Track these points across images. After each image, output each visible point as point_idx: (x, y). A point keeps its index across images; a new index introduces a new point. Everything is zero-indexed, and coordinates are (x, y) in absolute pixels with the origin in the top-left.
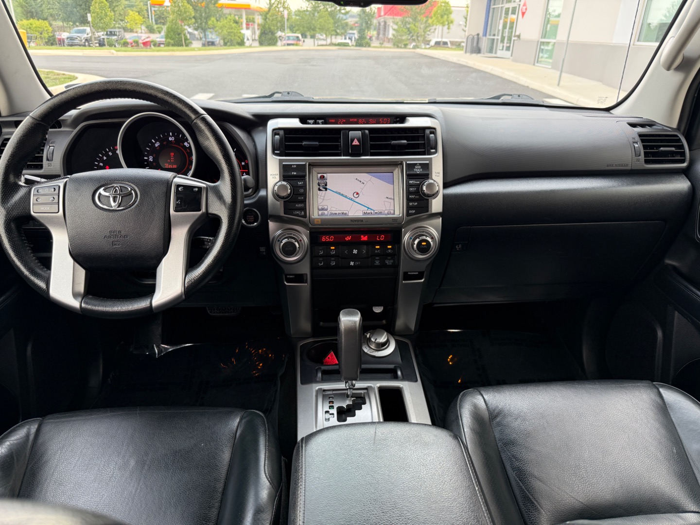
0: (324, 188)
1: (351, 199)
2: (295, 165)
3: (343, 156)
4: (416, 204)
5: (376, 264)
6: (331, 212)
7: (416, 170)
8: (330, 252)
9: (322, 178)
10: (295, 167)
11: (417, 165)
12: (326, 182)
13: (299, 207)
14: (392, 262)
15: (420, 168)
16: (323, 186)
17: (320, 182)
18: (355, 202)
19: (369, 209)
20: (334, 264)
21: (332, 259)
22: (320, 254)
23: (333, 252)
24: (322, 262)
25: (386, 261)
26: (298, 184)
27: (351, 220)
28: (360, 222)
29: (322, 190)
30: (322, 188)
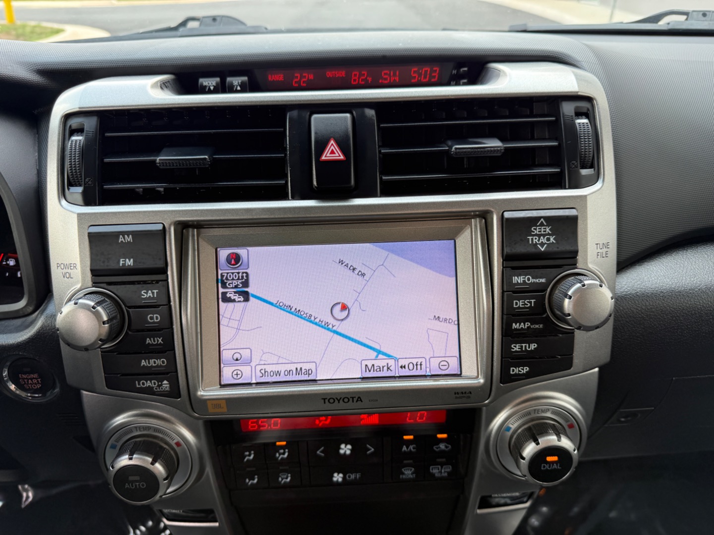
0: (240, 293)
1: (326, 326)
2: (128, 233)
3: (293, 198)
4: (533, 346)
5: (404, 477)
6: (262, 369)
7: (536, 240)
8: (275, 454)
9: (233, 262)
10: (129, 240)
11: (538, 224)
12: (246, 273)
13: (152, 366)
14: (449, 470)
15: (549, 234)
16: (236, 287)
17: (228, 273)
18: (335, 335)
19: (381, 356)
20: (289, 479)
21: (281, 468)
22: (246, 460)
23: (284, 454)
24: (256, 476)
25: (431, 467)
26: (143, 297)
27: (322, 399)
28: (353, 401)
29: (233, 298)
30: (235, 292)
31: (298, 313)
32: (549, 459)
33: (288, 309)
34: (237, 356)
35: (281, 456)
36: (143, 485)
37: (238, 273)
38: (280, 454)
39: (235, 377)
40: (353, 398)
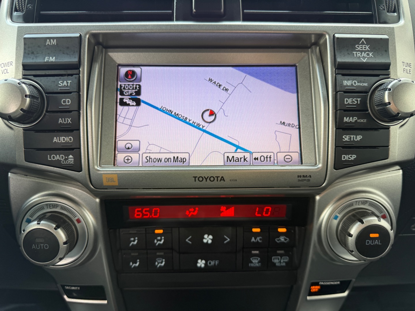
0: (133, 99)
1: (197, 127)
2: (53, 38)
3: (177, 20)
4: (359, 138)
5: (252, 265)
6: (147, 157)
7: (359, 55)
8: (154, 241)
9: (130, 76)
10: (54, 44)
11: (360, 43)
12: (139, 85)
13: (62, 143)
14: (286, 260)
15: (368, 51)
16: (131, 95)
17: (125, 85)
18: (204, 133)
19: (239, 150)
20: (164, 263)
21: (158, 254)
22: (131, 245)
23: (160, 240)
24: (138, 260)
25: (273, 258)
26: (59, 85)
27: (193, 177)
28: (217, 181)
29: (128, 103)
30: (130, 99)
31: (176, 116)
32: (372, 235)
33: (169, 113)
34: (129, 146)
35: (159, 242)
36: (46, 247)
37: (133, 85)
38: (158, 240)
39: (126, 161)
40: (217, 177)
